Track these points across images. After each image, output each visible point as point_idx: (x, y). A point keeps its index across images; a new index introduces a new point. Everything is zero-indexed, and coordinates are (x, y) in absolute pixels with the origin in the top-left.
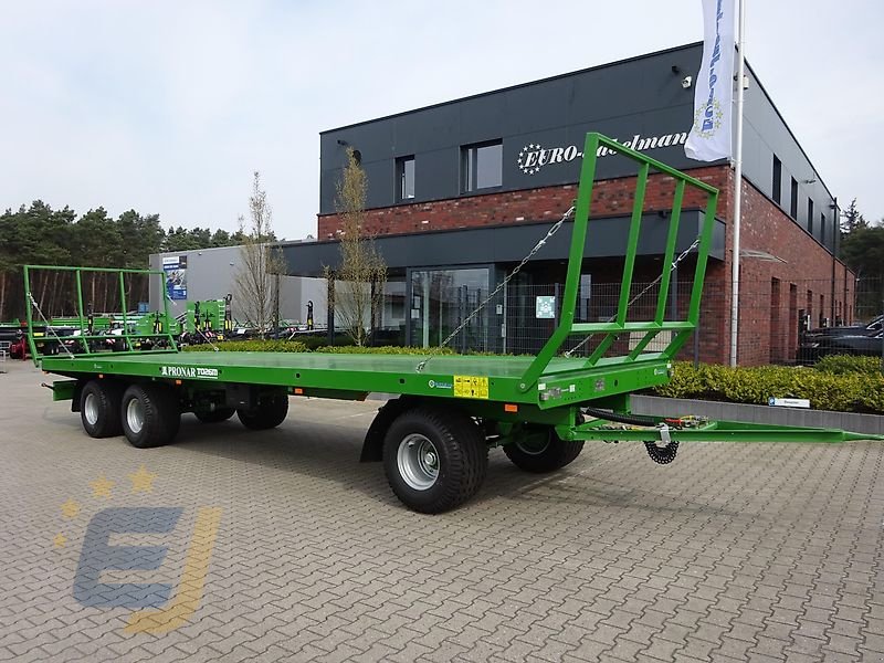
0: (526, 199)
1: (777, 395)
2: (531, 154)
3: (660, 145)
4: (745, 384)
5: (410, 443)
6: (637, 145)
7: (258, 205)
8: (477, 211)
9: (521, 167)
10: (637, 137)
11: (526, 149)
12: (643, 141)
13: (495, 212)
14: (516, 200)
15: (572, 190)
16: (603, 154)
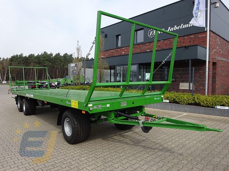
0: (150, 45)
1: (218, 105)
2: (151, 32)
3: (189, 26)
4: (207, 101)
5: (67, 121)
6: (182, 27)
7: (78, 50)
8: (137, 49)
9: (149, 36)
10: (182, 24)
11: (150, 30)
12: (184, 26)
13: (141, 49)
14: (147, 45)
15: (163, 42)
16: (172, 30)
